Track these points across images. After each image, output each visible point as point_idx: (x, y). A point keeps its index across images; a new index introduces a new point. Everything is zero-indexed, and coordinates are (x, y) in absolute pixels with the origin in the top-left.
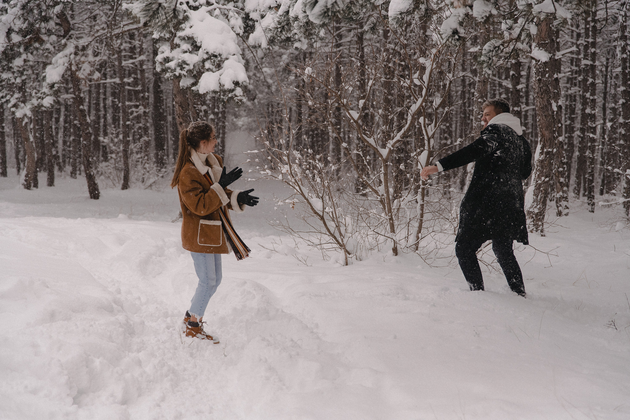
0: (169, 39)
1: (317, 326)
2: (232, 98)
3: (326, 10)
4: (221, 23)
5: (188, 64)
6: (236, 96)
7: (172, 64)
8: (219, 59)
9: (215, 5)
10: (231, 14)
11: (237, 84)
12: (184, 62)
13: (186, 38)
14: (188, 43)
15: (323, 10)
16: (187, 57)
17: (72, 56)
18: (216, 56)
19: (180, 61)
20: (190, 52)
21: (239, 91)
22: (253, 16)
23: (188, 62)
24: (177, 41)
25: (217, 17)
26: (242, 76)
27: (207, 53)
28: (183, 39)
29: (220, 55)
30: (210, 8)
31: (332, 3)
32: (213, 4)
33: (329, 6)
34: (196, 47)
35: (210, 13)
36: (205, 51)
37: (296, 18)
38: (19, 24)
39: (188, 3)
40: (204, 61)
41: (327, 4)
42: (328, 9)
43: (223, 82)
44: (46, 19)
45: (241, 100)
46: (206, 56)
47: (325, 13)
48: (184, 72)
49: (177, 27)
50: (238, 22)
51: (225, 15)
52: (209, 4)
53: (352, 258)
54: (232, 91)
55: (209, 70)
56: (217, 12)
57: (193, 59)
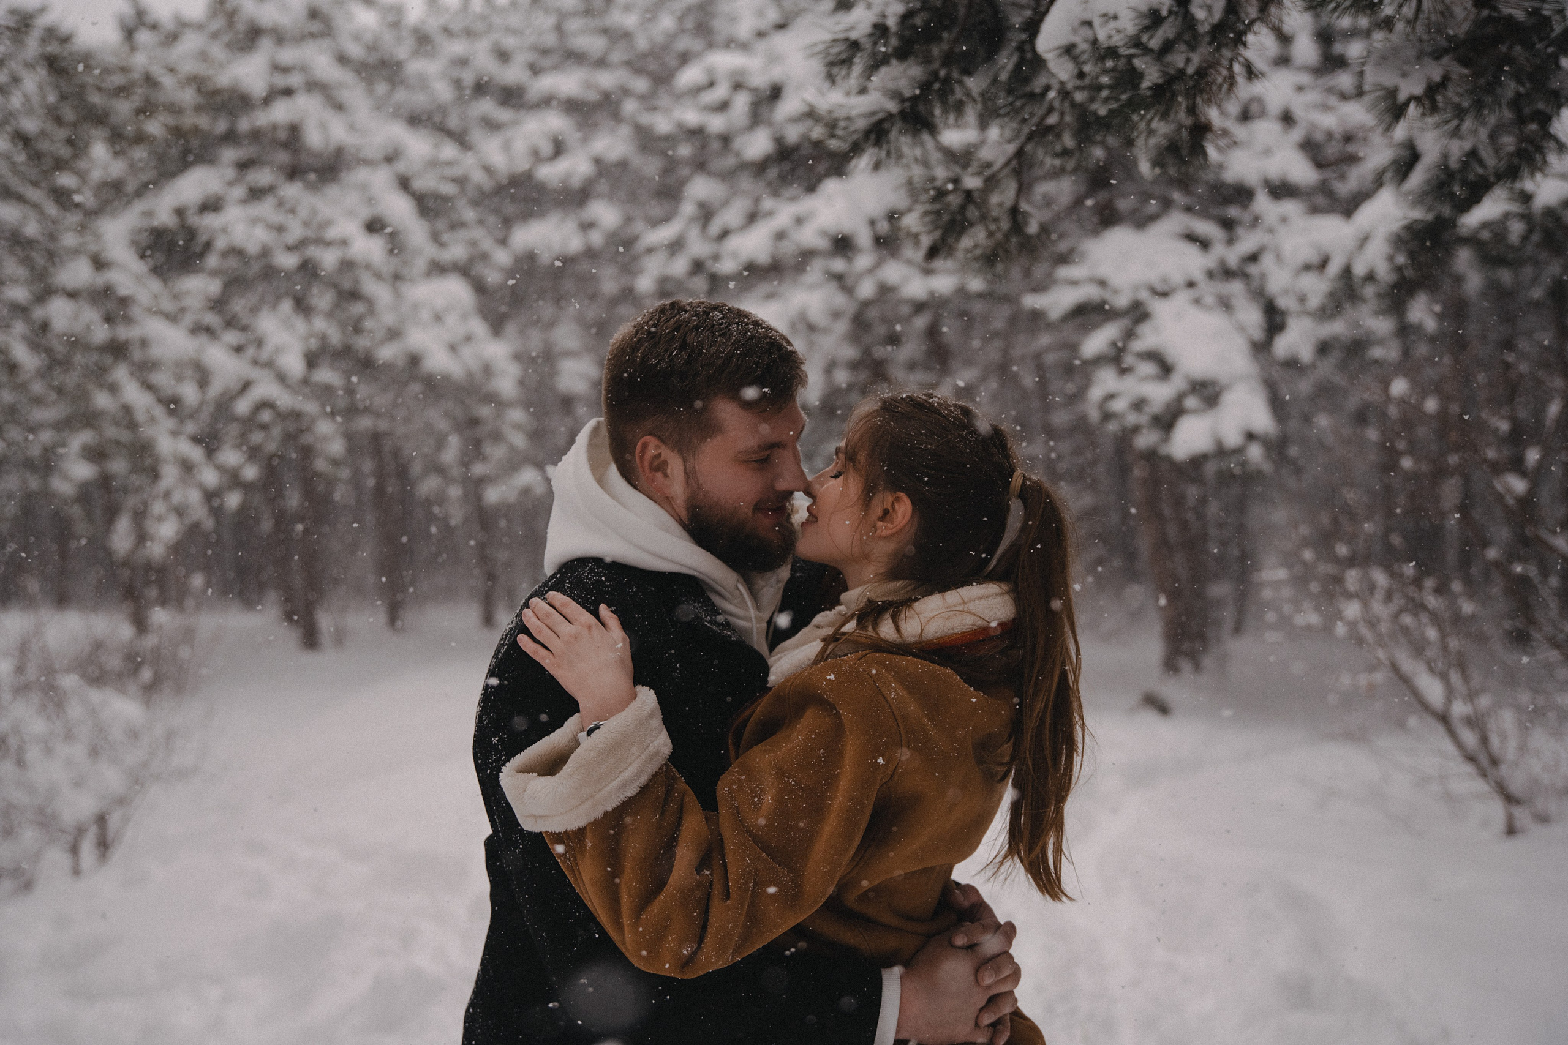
0: (1114, 358)
2: (1240, 464)
4: (1213, 321)
5: (1151, 404)
6: (1250, 461)
7: (1119, 405)
8: (1212, 389)
10: (1238, 302)
11: (1250, 436)
12: (1143, 400)
13: (1147, 354)
14: (1150, 363)
16: (1149, 389)
18: (1206, 385)
19: (1135, 397)
20: (1155, 379)
21: (1255, 452)
22: (1282, 303)
23: (1151, 400)
24: (1128, 360)
25: (1208, 309)
26: (1262, 420)
27: (1188, 380)
28: (1140, 356)
29: (1213, 382)
30: (1194, 293)
32: (1201, 285)
34: (1166, 368)
35: (1197, 301)
36: (1184, 377)
37: (1370, 277)
38: (849, 352)
40: (1182, 396)
43: (1221, 435)
44: (894, 340)
46: (1185, 386)
48: (1143, 419)
49: (1129, 335)
50: (1252, 317)
51: (1225, 304)
52: (1191, 284)
53: (1522, 815)
54: (1239, 451)
55: (1194, 411)
56: (1209, 300)
57: (1160, 393)
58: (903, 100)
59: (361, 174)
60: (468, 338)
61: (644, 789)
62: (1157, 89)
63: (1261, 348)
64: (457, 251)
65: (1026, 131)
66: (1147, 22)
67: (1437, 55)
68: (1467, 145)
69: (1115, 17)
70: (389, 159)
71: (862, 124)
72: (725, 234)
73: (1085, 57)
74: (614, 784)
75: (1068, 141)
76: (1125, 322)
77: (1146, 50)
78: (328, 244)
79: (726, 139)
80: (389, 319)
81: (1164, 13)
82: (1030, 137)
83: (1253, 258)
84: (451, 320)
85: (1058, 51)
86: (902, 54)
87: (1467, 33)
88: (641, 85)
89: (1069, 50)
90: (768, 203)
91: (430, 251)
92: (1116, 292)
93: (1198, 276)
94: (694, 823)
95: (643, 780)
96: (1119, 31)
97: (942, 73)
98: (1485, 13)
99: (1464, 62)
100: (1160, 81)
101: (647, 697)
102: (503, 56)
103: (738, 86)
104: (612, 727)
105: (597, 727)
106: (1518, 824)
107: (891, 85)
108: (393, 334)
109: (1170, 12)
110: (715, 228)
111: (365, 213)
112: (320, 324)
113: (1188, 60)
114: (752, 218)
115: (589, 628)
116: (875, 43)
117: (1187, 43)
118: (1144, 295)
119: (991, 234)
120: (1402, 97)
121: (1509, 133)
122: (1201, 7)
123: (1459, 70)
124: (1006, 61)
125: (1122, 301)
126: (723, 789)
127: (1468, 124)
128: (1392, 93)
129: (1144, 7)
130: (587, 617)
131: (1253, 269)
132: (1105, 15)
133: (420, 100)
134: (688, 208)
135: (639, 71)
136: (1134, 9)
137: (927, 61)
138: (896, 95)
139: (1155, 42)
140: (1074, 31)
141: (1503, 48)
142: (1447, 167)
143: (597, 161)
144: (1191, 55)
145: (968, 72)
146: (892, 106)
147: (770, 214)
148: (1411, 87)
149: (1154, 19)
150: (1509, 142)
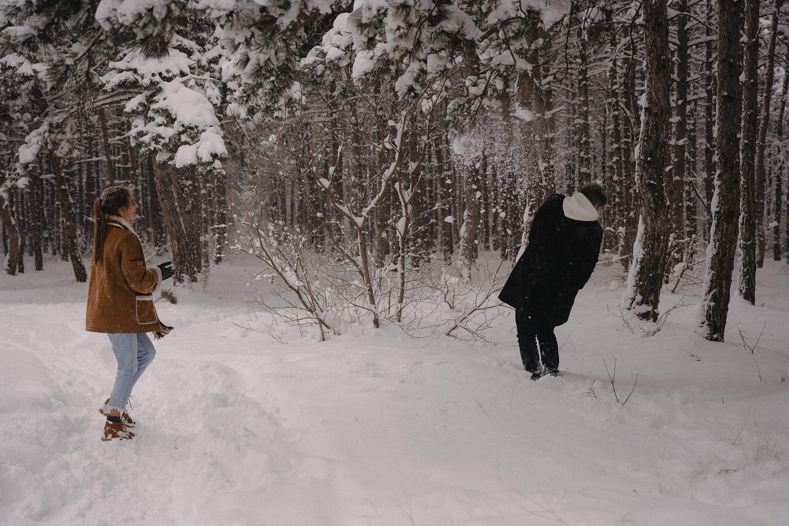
0: (143, 112)
1: (278, 410)
2: (211, 171)
3: (258, 68)
4: (196, 94)
5: (163, 138)
6: (215, 169)
7: (146, 139)
8: (196, 131)
9: (190, 76)
10: (207, 84)
11: (215, 156)
12: (159, 136)
13: (160, 111)
14: (162, 116)
15: (255, 68)
16: (162, 130)
17: (46, 134)
18: (192, 128)
19: (154, 135)
20: (166, 125)
21: (218, 165)
22: (231, 85)
23: (163, 136)
24: (150, 114)
25: (192, 88)
26: (221, 148)
27: (183, 126)
28: (157, 111)
29: (196, 127)
30: (184, 79)
31: (265, 60)
32: (187, 75)
33: (262, 64)
34: (171, 120)
35: (185, 83)
36: (181, 124)
39: (160, 74)
40: (180, 133)
41: (259, 61)
42: (261, 68)
43: (200, 155)
45: (220, 173)
46: (181, 129)
47: (258, 71)
48: (159, 147)
49: (150, 100)
50: (215, 92)
51: (201, 85)
52: (183, 74)
53: (329, 333)
54: (210, 163)
55: (186, 143)
56: (192, 82)
57: (168, 132)
58: (39, 30)
62: (142, 40)
63: (220, 110)
65: (92, 41)
66: (137, 18)
67: (249, 27)
68: (267, 57)
69: (125, 15)
71: (22, 39)
73: (115, 22)
75: (110, 43)
77: (137, 26)
81: (143, 15)
82: (93, 44)
83: (215, 60)
85: (104, 20)
86: (38, 12)
87: (259, 20)
89: (108, 19)
92: (142, 76)
93: (187, 70)
96: (127, 20)
97: (56, 20)
98: (264, 14)
99: (260, 29)
100: (143, 38)
106: (326, 335)
107: (34, 24)
109: (145, 14)
113: (153, 31)
116: (27, 9)
117: (154, 24)
118: (157, 78)
119: (77, 82)
120: (236, 43)
121: (283, 52)
122: (157, 13)
123: (257, 32)
124: (82, 16)
125: (146, 82)
127: (265, 50)
128: (233, 40)
129: (136, 13)
131: (215, 67)
132: (121, 14)
136: (132, 13)
137: (49, 15)
138: (37, 28)
139: (141, 24)
140: (110, 12)
142: (259, 64)
144: (155, 29)
145: (66, 19)
146: (35, 33)
148: (240, 39)
149: (140, 16)
150: (282, 55)
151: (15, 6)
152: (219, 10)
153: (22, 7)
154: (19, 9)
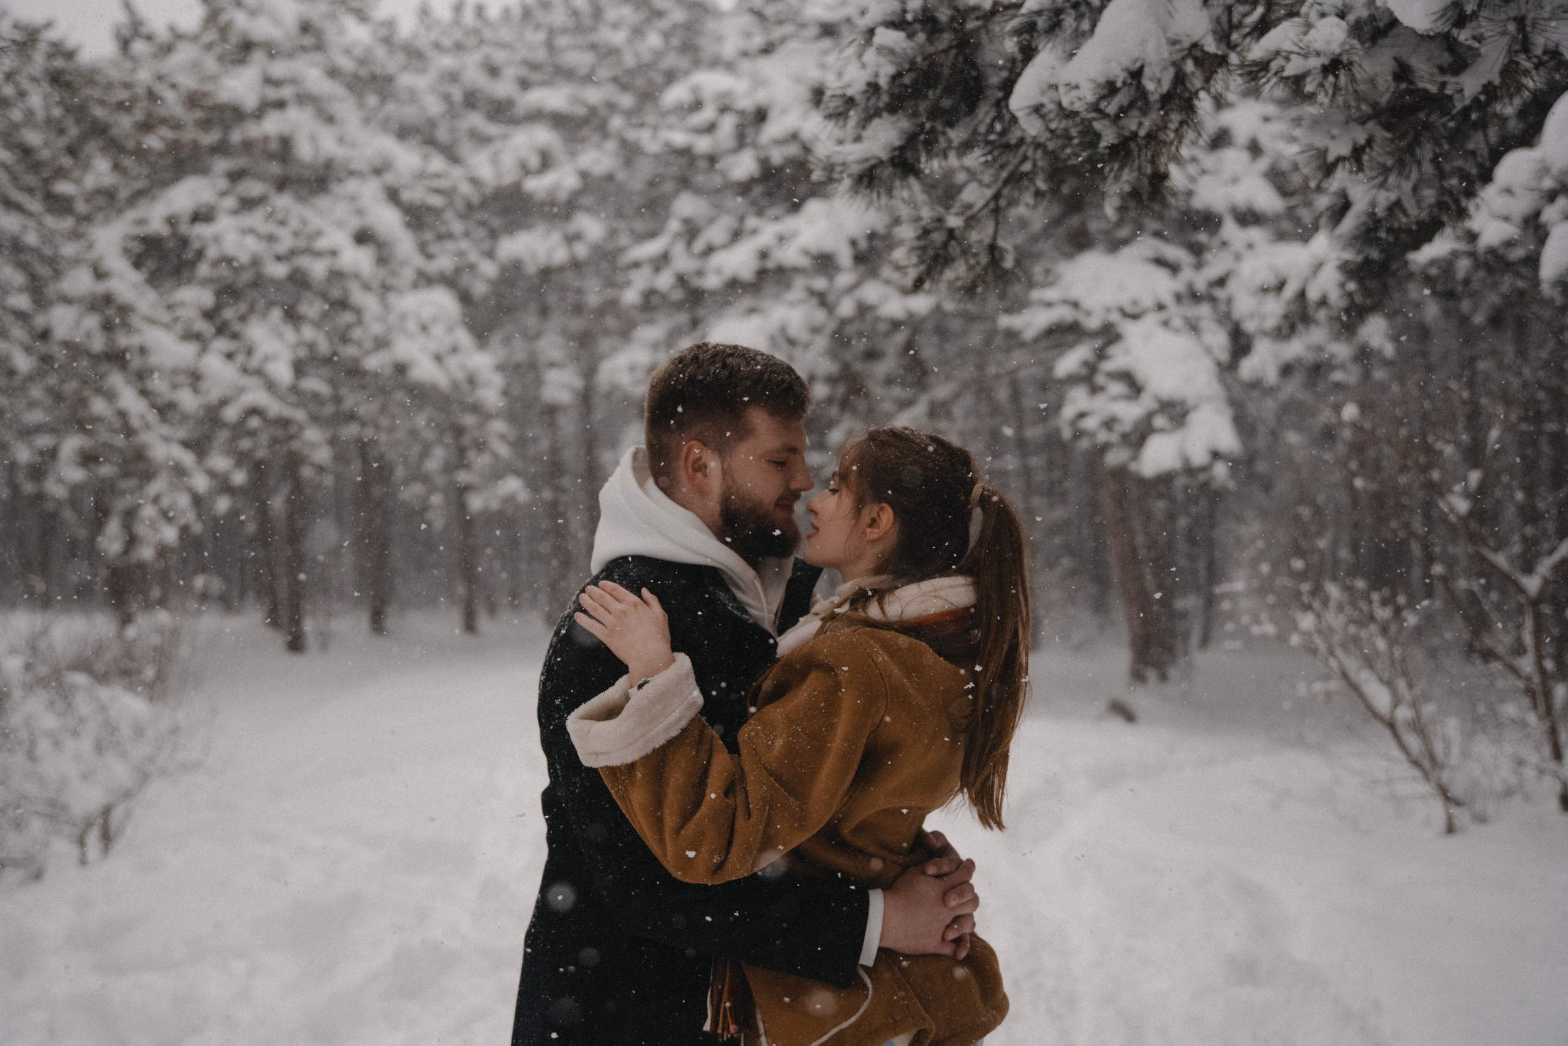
0: (1086, 376)
1: (1378, 1007)
2: (1205, 483)
3: (1371, 223)
4: (1181, 343)
5: (1121, 423)
6: (1215, 479)
7: (1091, 424)
8: (1181, 409)
9: (1174, 309)
10: (1204, 324)
11: (1216, 455)
12: (1114, 418)
13: (1117, 374)
14: (1121, 382)
15: (1363, 223)
16: (1120, 408)
18: (1174, 405)
19: (1106, 416)
20: (1125, 399)
21: (1221, 470)
22: (1248, 326)
23: (1121, 418)
24: (1100, 379)
25: (1177, 331)
26: (1227, 439)
27: (1157, 399)
28: (1111, 375)
29: (1182, 402)
30: (1163, 315)
31: (1389, 204)
32: (1170, 308)
33: (1380, 215)
34: (1135, 389)
35: (1166, 324)
36: (1153, 397)
37: (1323, 302)
39: (1121, 308)
40: (1151, 415)
41: (1374, 209)
42: (1377, 223)
43: (1188, 454)
44: (874, 355)
45: (1223, 486)
46: (1154, 406)
47: (1368, 231)
48: (1114, 437)
49: (1102, 354)
50: (1218, 339)
51: (1193, 327)
52: (1161, 307)
53: (1462, 816)
54: (1205, 469)
55: (1162, 430)
56: (1177, 322)
57: (1130, 412)
58: (893, 149)
59: (352, 186)
60: (455, 350)
61: (684, 731)
62: (1113, 149)
63: (1228, 368)
64: (444, 262)
65: (1002, 177)
66: (1104, 92)
67: (1363, 121)
68: (1393, 196)
69: (1077, 87)
70: (378, 171)
71: (856, 170)
72: (709, 250)
73: (1051, 116)
74: (660, 727)
75: (1042, 185)
76: (1098, 343)
77: (1104, 115)
78: (319, 254)
79: (712, 159)
80: (377, 328)
81: (1119, 84)
82: (1006, 182)
84: (438, 330)
85: (1027, 111)
86: (892, 109)
87: (1389, 102)
88: (627, 101)
89: (1037, 110)
90: (752, 222)
91: (419, 261)
92: (1088, 313)
93: (1168, 300)
94: (721, 761)
95: (684, 723)
96: (1080, 99)
97: (928, 126)
98: (1403, 86)
99: (1387, 127)
100: (1116, 142)
101: (683, 661)
102: (493, 71)
103: (724, 109)
104: (658, 682)
105: (646, 682)
106: (1457, 822)
107: (883, 136)
108: (381, 344)
109: (1124, 83)
110: (699, 245)
111: (355, 224)
112: (308, 333)
113: (1140, 124)
114: (736, 235)
115: (635, 605)
116: (868, 99)
117: (1141, 109)
118: (1115, 317)
119: (971, 268)
120: (1331, 157)
121: (1430, 186)
122: (1151, 80)
123: (1381, 134)
124: (984, 115)
125: (1093, 323)
126: (744, 734)
127: (1392, 180)
128: (1323, 153)
129: (1102, 80)
130: (632, 597)
131: (1220, 293)
132: (1068, 85)
133: (409, 113)
134: (674, 225)
135: (624, 87)
136: (1092, 81)
137: (914, 114)
138: (887, 144)
139: (1111, 108)
140: (1043, 93)
141: (1422, 116)
142: (1374, 215)
143: (584, 175)
144: (1143, 120)
145: (951, 124)
146: (884, 155)
147: (754, 232)
148: (1340, 148)
149: (1110, 89)
150: (1429, 195)
151: (844, 95)
152: (1306, 56)
153: (858, 97)
154: (850, 101)
